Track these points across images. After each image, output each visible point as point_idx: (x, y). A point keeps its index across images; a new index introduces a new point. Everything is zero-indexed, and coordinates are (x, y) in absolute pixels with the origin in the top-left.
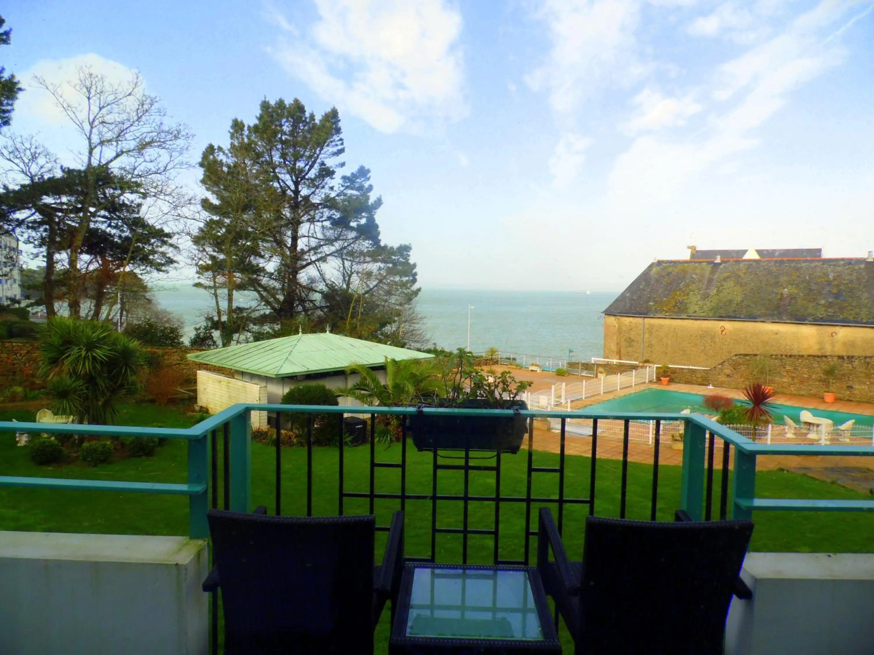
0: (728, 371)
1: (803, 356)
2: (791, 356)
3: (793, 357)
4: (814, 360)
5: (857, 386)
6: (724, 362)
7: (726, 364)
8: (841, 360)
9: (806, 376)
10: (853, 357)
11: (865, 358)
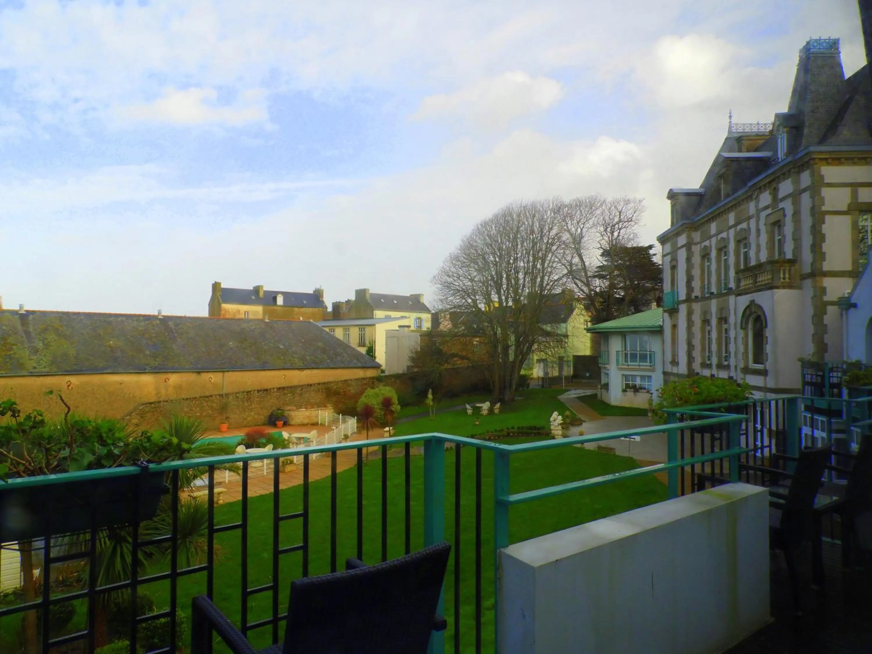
0: (135, 421)
1: (196, 398)
2: (187, 399)
3: (189, 400)
4: (204, 400)
5: (232, 416)
6: (132, 413)
7: (134, 414)
8: (221, 398)
9: (199, 414)
10: (228, 394)
11: (236, 393)
